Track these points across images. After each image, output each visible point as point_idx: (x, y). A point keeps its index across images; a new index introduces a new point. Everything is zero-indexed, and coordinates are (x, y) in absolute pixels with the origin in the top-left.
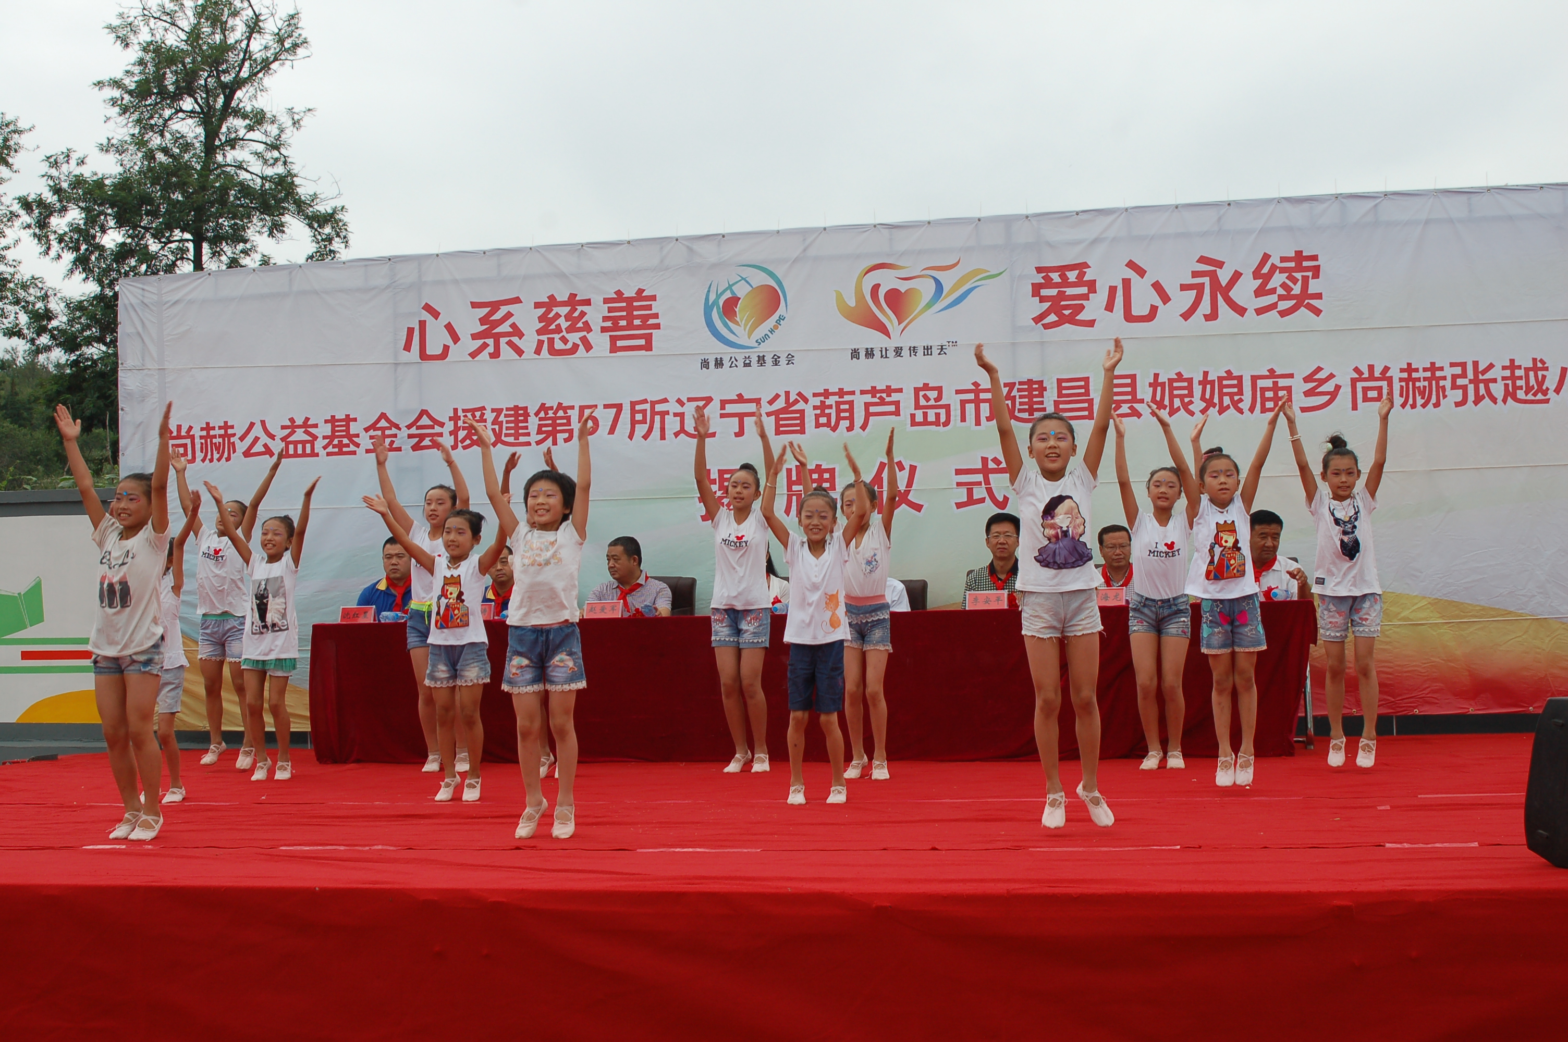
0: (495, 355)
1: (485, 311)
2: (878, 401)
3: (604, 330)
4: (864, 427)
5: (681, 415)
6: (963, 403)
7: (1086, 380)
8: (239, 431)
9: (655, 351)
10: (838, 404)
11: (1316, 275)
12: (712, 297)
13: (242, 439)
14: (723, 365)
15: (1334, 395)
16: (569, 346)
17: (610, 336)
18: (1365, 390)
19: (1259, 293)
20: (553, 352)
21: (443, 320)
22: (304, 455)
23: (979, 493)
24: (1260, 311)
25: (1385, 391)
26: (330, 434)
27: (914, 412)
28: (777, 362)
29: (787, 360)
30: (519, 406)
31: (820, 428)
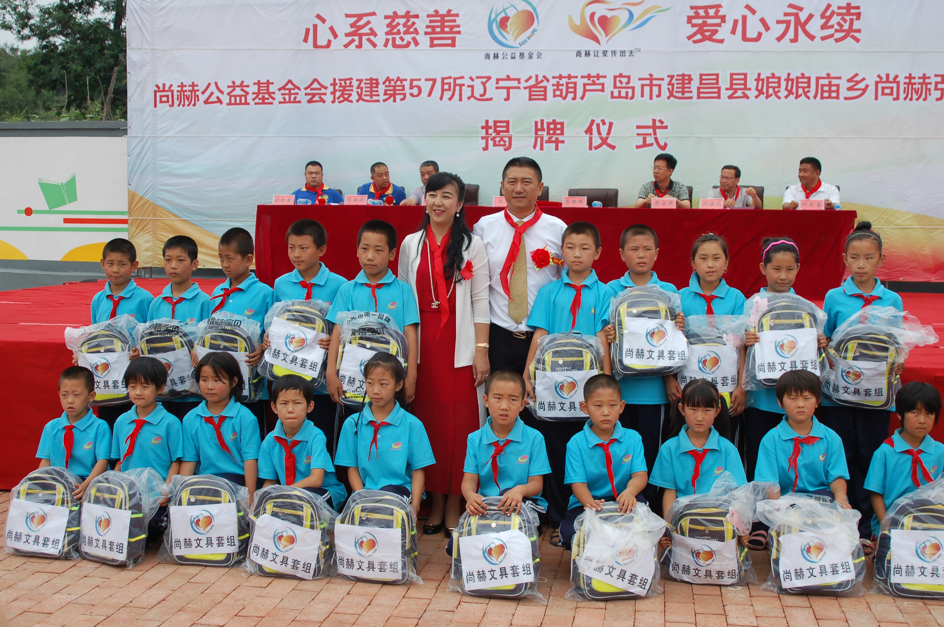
0: (360, 46)
1: (354, 19)
2: (592, 82)
3: (426, 33)
4: (582, 98)
5: (472, 87)
6: (643, 86)
7: (717, 75)
8: (201, 88)
9: (457, 47)
10: (567, 83)
11: (858, 18)
12: (493, 16)
13: (203, 93)
14: (498, 57)
15: (864, 90)
16: (405, 42)
17: (431, 38)
18: (883, 88)
19: (824, 27)
20: (395, 46)
21: (328, 24)
22: (241, 103)
23: (650, 140)
24: (823, 38)
25: (895, 90)
26: (257, 91)
27: (613, 90)
28: (531, 57)
29: (537, 56)
30: (373, 78)
31: (556, 97)
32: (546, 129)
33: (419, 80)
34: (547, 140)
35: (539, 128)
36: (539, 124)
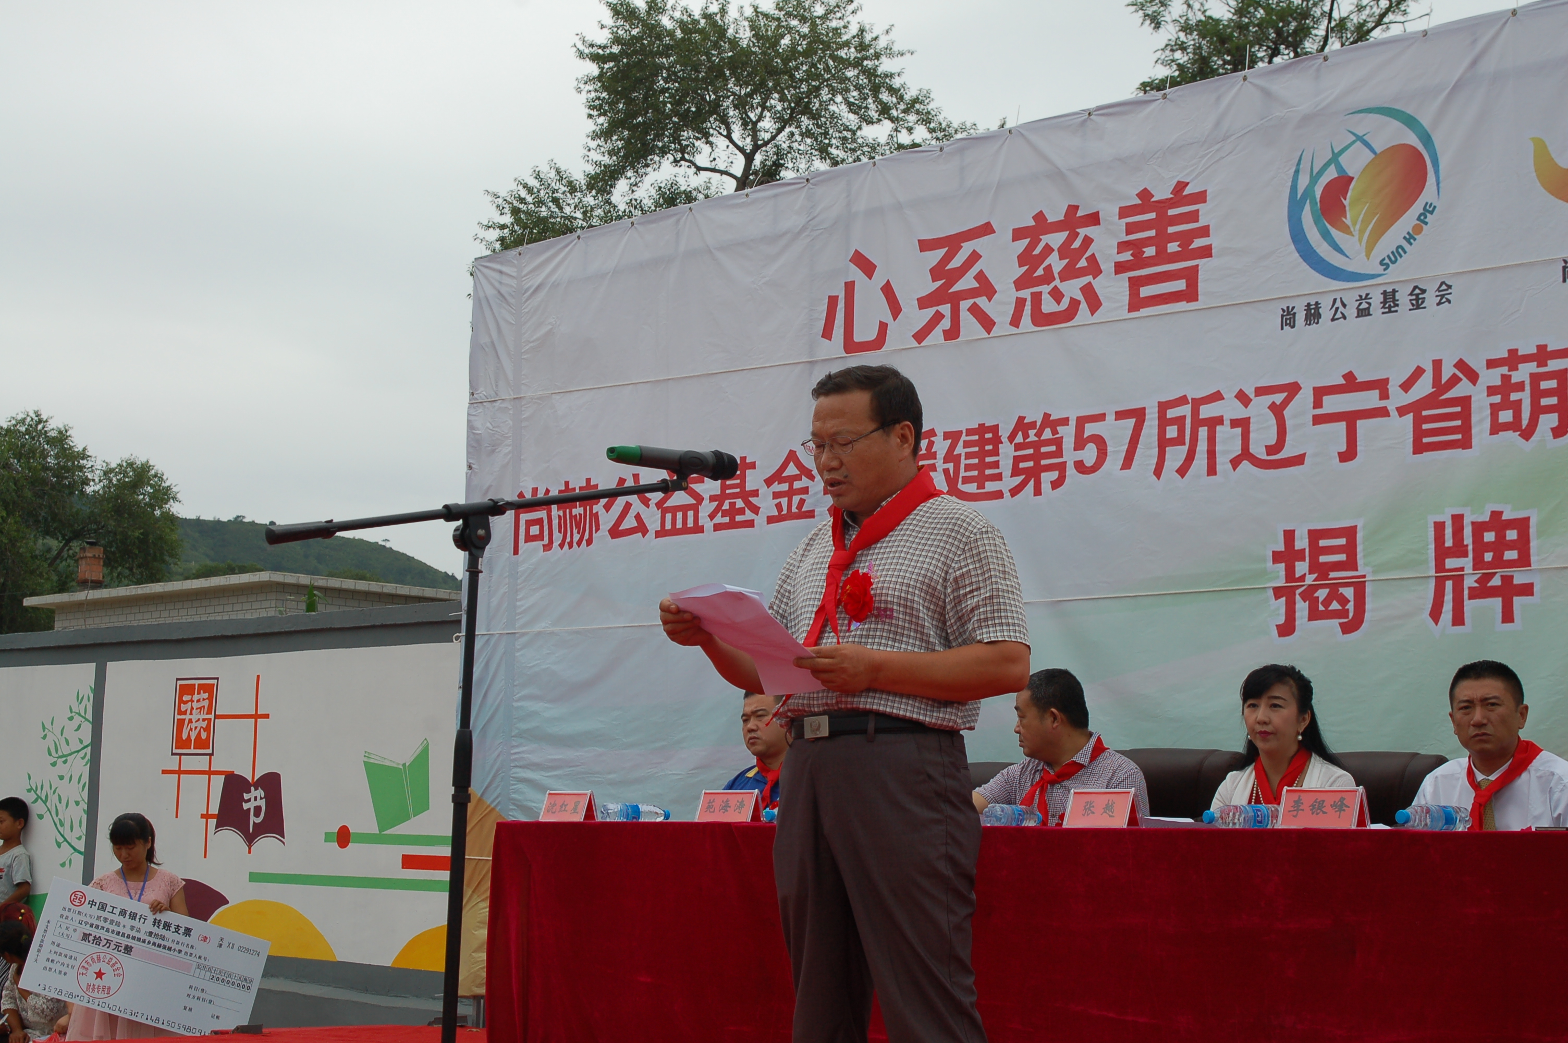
0: (952, 334)
1: (939, 255)
3: (1120, 268)
5: (1244, 425)
9: (1201, 300)
10: (1536, 379)
13: (607, 505)
14: (1319, 316)
16: (1065, 304)
17: (1131, 280)
20: (1041, 319)
21: (879, 278)
26: (719, 492)
28: (1420, 301)
29: (1437, 296)
30: (986, 425)
31: (1501, 433)
32: (1470, 548)
33: (1101, 417)
34: (1476, 585)
35: (1449, 548)
36: (1449, 531)
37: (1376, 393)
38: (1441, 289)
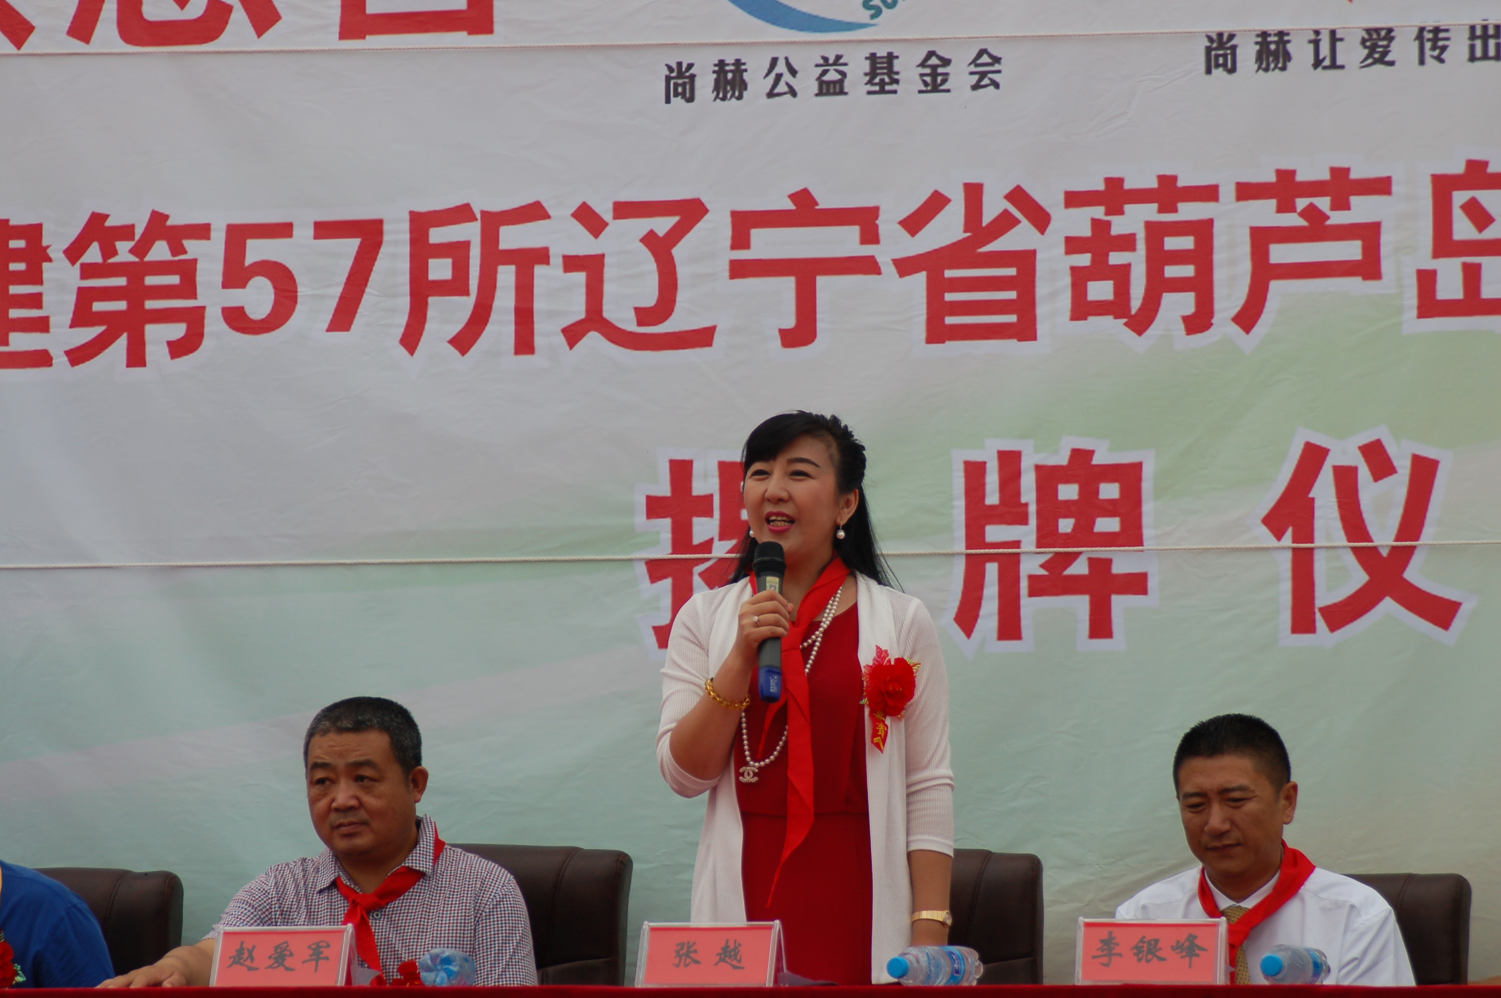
2: (1302, 222)
4: (1249, 318)
5: (591, 267)
9: (503, 32)
10: (1155, 231)
14: (744, 86)
20: (136, 28)
27: (1430, 264)
28: (939, 79)
29: (972, 73)
30: (12, 223)
31: (1091, 319)
32: (1033, 509)
33: (284, 230)
34: (1043, 572)
35: (992, 507)
36: (992, 480)
37: (853, 232)
38: (979, 61)
